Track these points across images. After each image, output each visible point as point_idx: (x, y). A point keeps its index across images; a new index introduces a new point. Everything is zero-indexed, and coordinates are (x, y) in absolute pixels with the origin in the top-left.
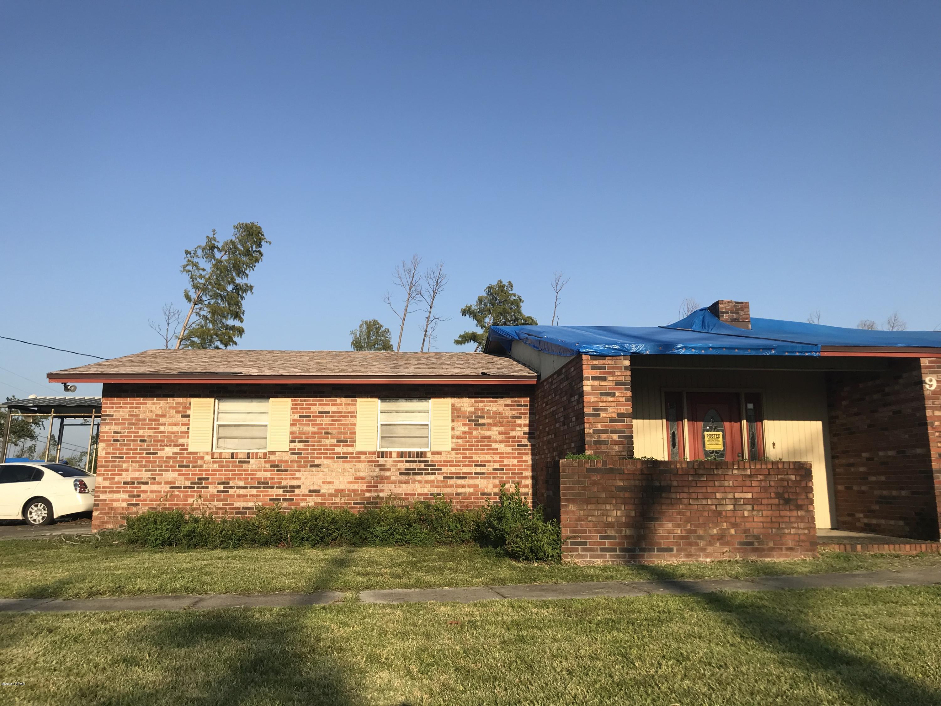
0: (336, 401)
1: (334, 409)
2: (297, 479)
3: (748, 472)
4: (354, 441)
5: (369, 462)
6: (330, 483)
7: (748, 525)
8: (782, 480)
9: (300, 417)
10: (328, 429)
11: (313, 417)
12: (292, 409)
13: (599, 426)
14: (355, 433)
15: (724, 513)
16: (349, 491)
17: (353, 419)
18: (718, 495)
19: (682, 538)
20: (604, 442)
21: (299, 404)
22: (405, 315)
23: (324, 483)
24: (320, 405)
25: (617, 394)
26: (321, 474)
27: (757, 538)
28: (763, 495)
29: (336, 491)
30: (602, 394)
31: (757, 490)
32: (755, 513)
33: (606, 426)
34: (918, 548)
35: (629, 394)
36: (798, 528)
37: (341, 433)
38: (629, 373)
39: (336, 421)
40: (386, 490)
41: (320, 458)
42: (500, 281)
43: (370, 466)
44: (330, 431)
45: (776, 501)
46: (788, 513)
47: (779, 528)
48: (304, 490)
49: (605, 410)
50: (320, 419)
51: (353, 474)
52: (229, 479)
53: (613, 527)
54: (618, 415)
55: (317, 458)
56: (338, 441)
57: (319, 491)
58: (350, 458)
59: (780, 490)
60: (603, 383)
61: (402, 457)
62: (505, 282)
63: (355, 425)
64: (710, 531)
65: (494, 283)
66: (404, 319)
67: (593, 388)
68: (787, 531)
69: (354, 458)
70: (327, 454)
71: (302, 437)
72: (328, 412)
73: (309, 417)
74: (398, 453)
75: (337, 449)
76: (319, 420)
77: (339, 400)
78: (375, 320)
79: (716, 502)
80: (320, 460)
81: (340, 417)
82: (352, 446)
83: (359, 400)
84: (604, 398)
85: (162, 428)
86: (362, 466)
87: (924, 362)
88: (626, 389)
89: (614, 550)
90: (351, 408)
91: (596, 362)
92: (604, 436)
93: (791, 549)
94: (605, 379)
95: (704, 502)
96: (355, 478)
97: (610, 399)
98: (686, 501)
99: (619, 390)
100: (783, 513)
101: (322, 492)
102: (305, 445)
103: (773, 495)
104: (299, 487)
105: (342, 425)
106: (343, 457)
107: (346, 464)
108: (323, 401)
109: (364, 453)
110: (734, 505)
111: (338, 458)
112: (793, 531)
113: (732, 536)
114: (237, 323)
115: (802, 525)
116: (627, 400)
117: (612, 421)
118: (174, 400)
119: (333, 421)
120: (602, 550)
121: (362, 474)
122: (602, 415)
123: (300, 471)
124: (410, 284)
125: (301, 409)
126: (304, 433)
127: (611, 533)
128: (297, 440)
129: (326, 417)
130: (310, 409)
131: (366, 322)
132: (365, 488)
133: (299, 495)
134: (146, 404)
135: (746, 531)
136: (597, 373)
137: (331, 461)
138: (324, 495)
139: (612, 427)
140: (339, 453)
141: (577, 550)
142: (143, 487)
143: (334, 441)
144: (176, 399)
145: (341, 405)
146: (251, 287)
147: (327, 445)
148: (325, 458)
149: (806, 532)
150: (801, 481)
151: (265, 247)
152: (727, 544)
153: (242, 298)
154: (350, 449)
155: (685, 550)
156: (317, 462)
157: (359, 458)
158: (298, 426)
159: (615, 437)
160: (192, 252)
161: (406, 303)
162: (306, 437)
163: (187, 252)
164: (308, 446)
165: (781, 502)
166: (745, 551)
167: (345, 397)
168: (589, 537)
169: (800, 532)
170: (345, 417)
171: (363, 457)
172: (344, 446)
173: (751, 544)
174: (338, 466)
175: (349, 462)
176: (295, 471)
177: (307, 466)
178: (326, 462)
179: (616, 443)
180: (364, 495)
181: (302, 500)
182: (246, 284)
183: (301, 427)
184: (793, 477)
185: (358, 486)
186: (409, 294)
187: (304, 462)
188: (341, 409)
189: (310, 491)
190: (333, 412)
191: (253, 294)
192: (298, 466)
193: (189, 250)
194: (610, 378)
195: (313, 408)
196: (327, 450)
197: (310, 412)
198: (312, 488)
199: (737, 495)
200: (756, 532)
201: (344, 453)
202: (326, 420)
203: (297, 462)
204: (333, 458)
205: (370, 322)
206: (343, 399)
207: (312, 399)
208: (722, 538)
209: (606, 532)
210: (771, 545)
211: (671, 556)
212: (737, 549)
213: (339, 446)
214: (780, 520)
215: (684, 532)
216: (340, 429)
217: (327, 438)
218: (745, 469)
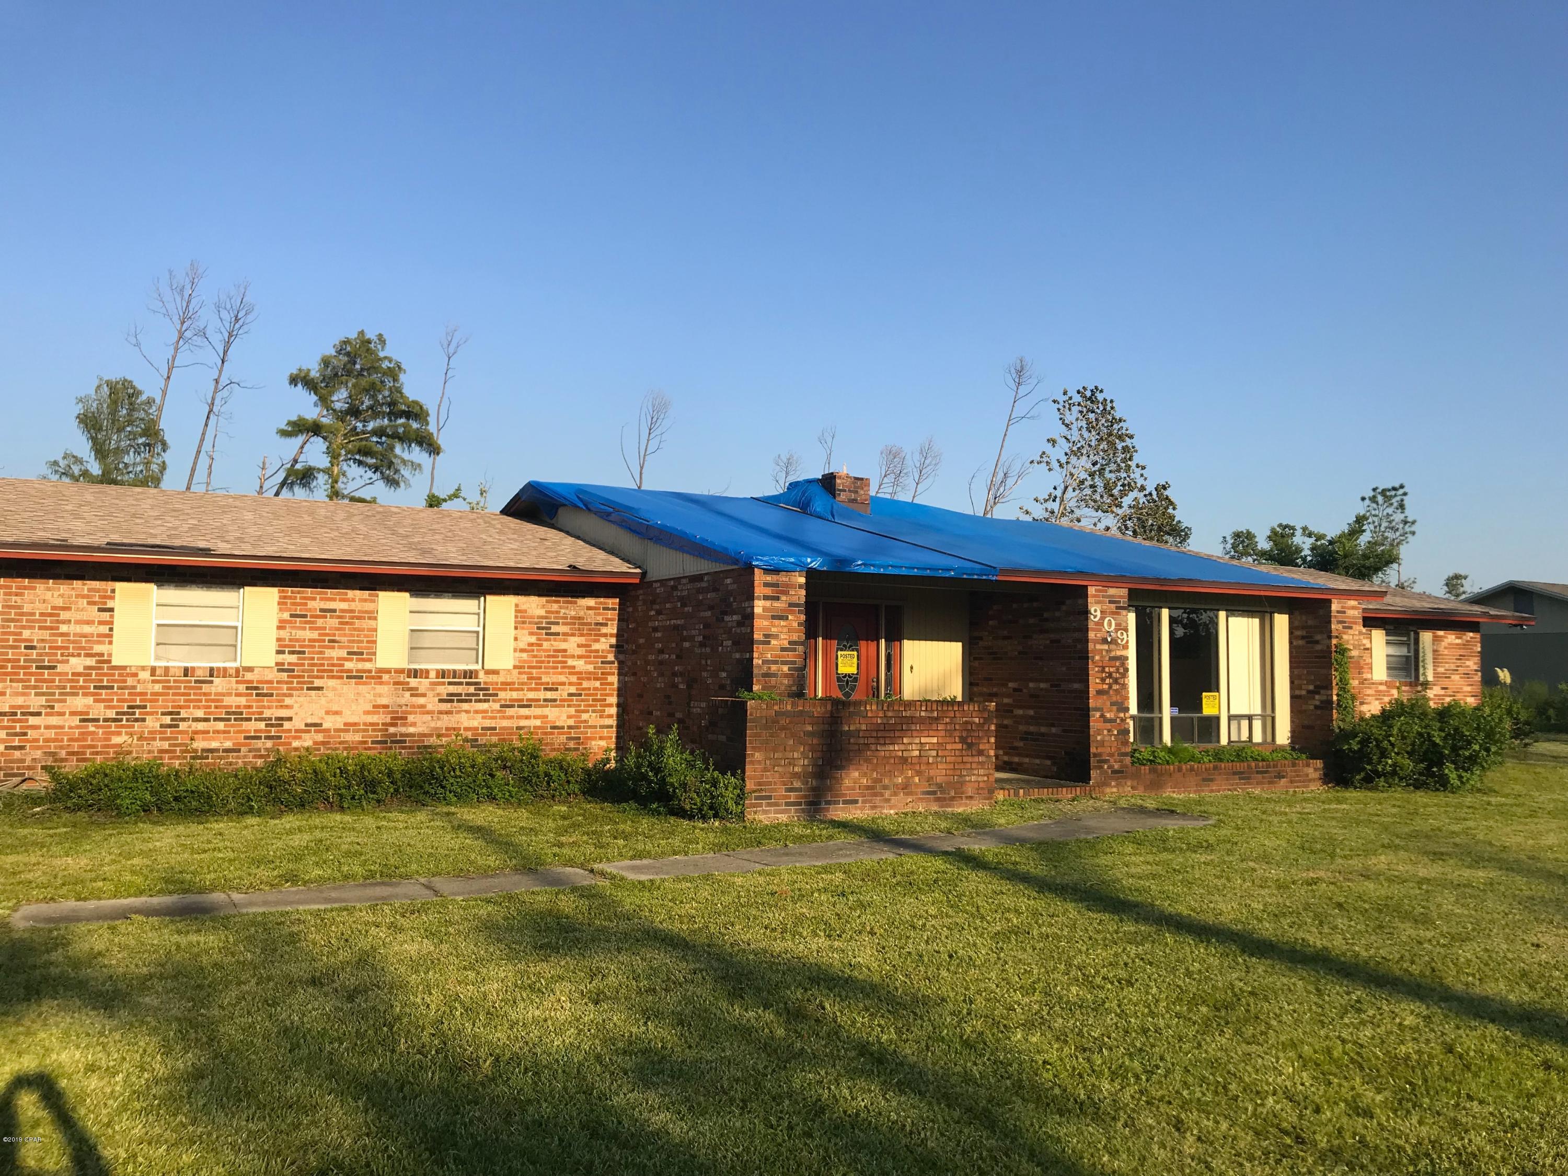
0: (346, 594)
1: (344, 606)
2: (287, 707)
3: (935, 714)
4: (375, 654)
5: (396, 683)
6: (336, 713)
7: (932, 773)
8: (966, 723)
9: (292, 616)
10: (334, 635)
11: (312, 616)
12: (279, 603)
13: (769, 656)
14: (375, 642)
15: (910, 760)
16: (365, 724)
17: (372, 622)
18: (905, 741)
19: (868, 788)
20: (775, 675)
21: (290, 598)
22: (170, 370)
23: (327, 713)
24: (321, 599)
25: (790, 617)
26: (323, 701)
27: (940, 786)
28: (948, 739)
29: (345, 724)
30: (773, 617)
31: (943, 733)
32: (939, 759)
33: (776, 656)
34: (1074, 792)
35: (803, 617)
36: (978, 775)
37: (353, 641)
38: (803, 592)
39: (347, 623)
40: (418, 725)
41: (322, 677)
42: (362, 333)
43: (396, 689)
44: (337, 638)
45: (959, 746)
46: (970, 759)
47: (961, 776)
48: (298, 724)
49: (776, 637)
50: (322, 620)
51: (371, 701)
52: (181, 707)
53: (799, 778)
54: (790, 643)
55: (318, 677)
56: (349, 653)
57: (321, 725)
58: (367, 677)
59: (964, 734)
60: (776, 604)
61: (443, 677)
62: (372, 335)
63: (375, 630)
64: (895, 780)
65: (353, 335)
66: (169, 377)
67: (765, 609)
68: (967, 778)
69: (373, 677)
70: (332, 671)
71: (294, 646)
72: (334, 611)
73: (305, 616)
74: (438, 671)
75: (348, 665)
76: (320, 622)
77: (351, 593)
78: (125, 380)
79: (902, 747)
80: (321, 680)
81: (353, 618)
82: (370, 660)
83: (382, 594)
84: (776, 622)
85: (64, 628)
86: (383, 689)
87: (1091, 590)
88: (800, 612)
89: (800, 804)
90: (368, 606)
91: (769, 578)
92: (774, 668)
93: (971, 797)
94: (778, 599)
95: (891, 748)
96: (374, 707)
97: (783, 623)
98: (873, 747)
99: (792, 612)
100: (965, 759)
101: (326, 726)
102: (299, 659)
103: (957, 740)
104: (290, 719)
105: (355, 629)
106: (357, 677)
107: (360, 687)
108: (326, 593)
109: (388, 671)
110: (920, 751)
111: (348, 677)
112: (973, 778)
113: (916, 785)
115: (981, 772)
116: (800, 624)
117: (783, 649)
118: (84, 585)
119: (341, 623)
120: (787, 804)
121: (384, 701)
122: (773, 642)
123: (291, 695)
124: (181, 314)
125: (293, 604)
126: (297, 640)
127: (797, 784)
128: (287, 650)
129: (331, 617)
130: (306, 604)
131: (108, 383)
132: (388, 720)
133: (289, 731)
134: (34, 588)
135: (930, 779)
136: (768, 591)
137: (339, 681)
138: (328, 730)
139: (783, 656)
140: (351, 671)
141: (760, 805)
142: (32, 720)
143: (343, 653)
144: (88, 582)
145: (353, 600)
147: (332, 658)
148: (329, 677)
149: (986, 778)
150: (984, 723)
152: (910, 794)
154: (368, 666)
155: (870, 801)
156: (317, 683)
157: (380, 677)
158: (288, 630)
159: (785, 668)
162: (300, 646)
164: (304, 659)
165: (965, 746)
166: (928, 800)
167: (361, 589)
168: (775, 790)
169: (980, 779)
170: (359, 618)
171: (386, 677)
172: (358, 660)
173: (934, 793)
174: (349, 689)
175: (365, 684)
176: (285, 695)
177: (302, 689)
178: (332, 683)
179: (786, 676)
180: (387, 730)
181: (296, 738)
183: (294, 632)
184: (977, 720)
185: (378, 719)
186: (179, 332)
187: (298, 683)
188: (354, 606)
189: (307, 725)
190: (342, 611)
192: (288, 689)
194: (784, 598)
195: (311, 604)
196: (333, 665)
197: (306, 610)
198: (309, 721)
199: (923, 740)
200: (939, 780)
201: (358, 671)
202: (332, 622)
203: (287, 683)
204: (342, 677)
205: (117, 383)
206: (358, 593)
207: (309, 590)
208: (906, 787)
209: (792, 784)
210: (952, 794)
211: (856, 809)
212: (920, 799)
213: (351, 660)
214: (962, 766)
215: (869, 781)
216: (352, 635)
217: (333, 648)
218: (932, 711)
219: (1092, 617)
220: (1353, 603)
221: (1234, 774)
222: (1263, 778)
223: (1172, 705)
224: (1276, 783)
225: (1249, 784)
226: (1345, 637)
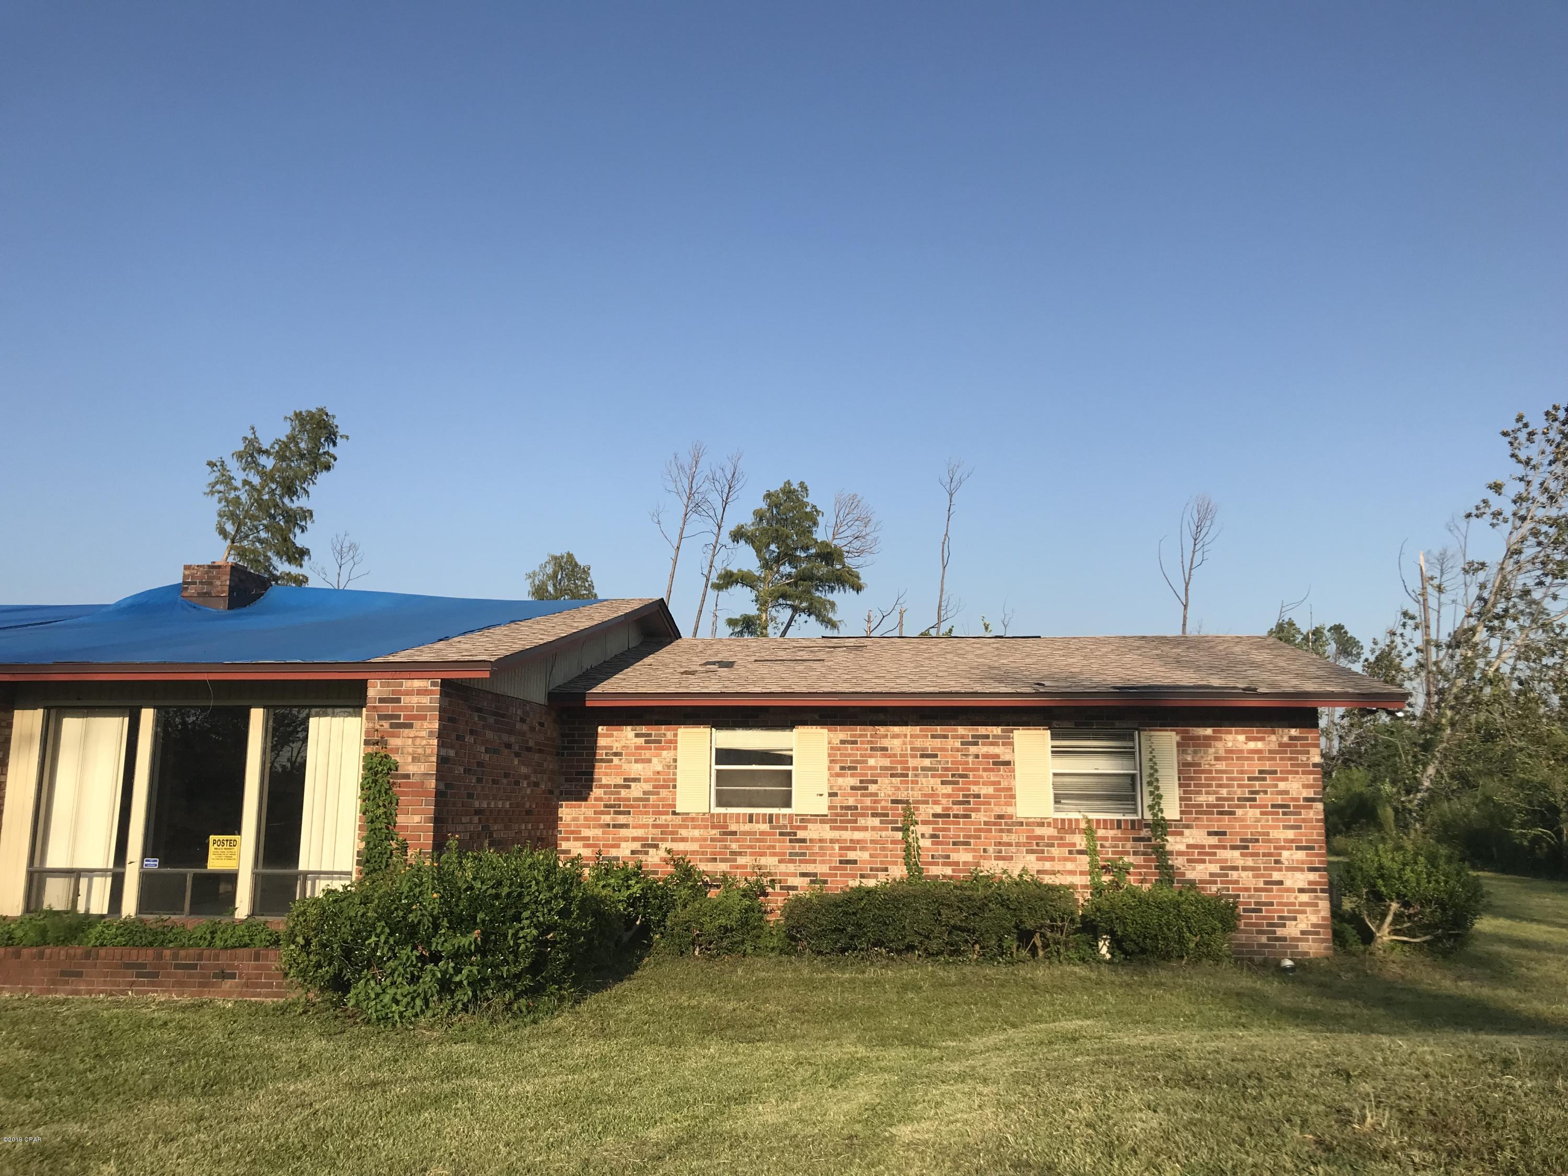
22: (681, 539)
42: (788, 483)
62: (795, 486)
65: (776, 486)
66: (678, 548)
78: (568, 554)
124: (687, 491)
131: (555, 558)
146: (311, 514)
151: (340, 450)
160: (218, 464)
161: (682, 522)
163: (211, 464)
182: (301, 508)
186: (687, 507)
191: (313, 522)
193: (214, 461)
205: (562, 557)
220: (417, 684)
221: (128, 966)
222: (190, 976)
223: (147, 853)
224: (213, 985)
226: (394, 742)
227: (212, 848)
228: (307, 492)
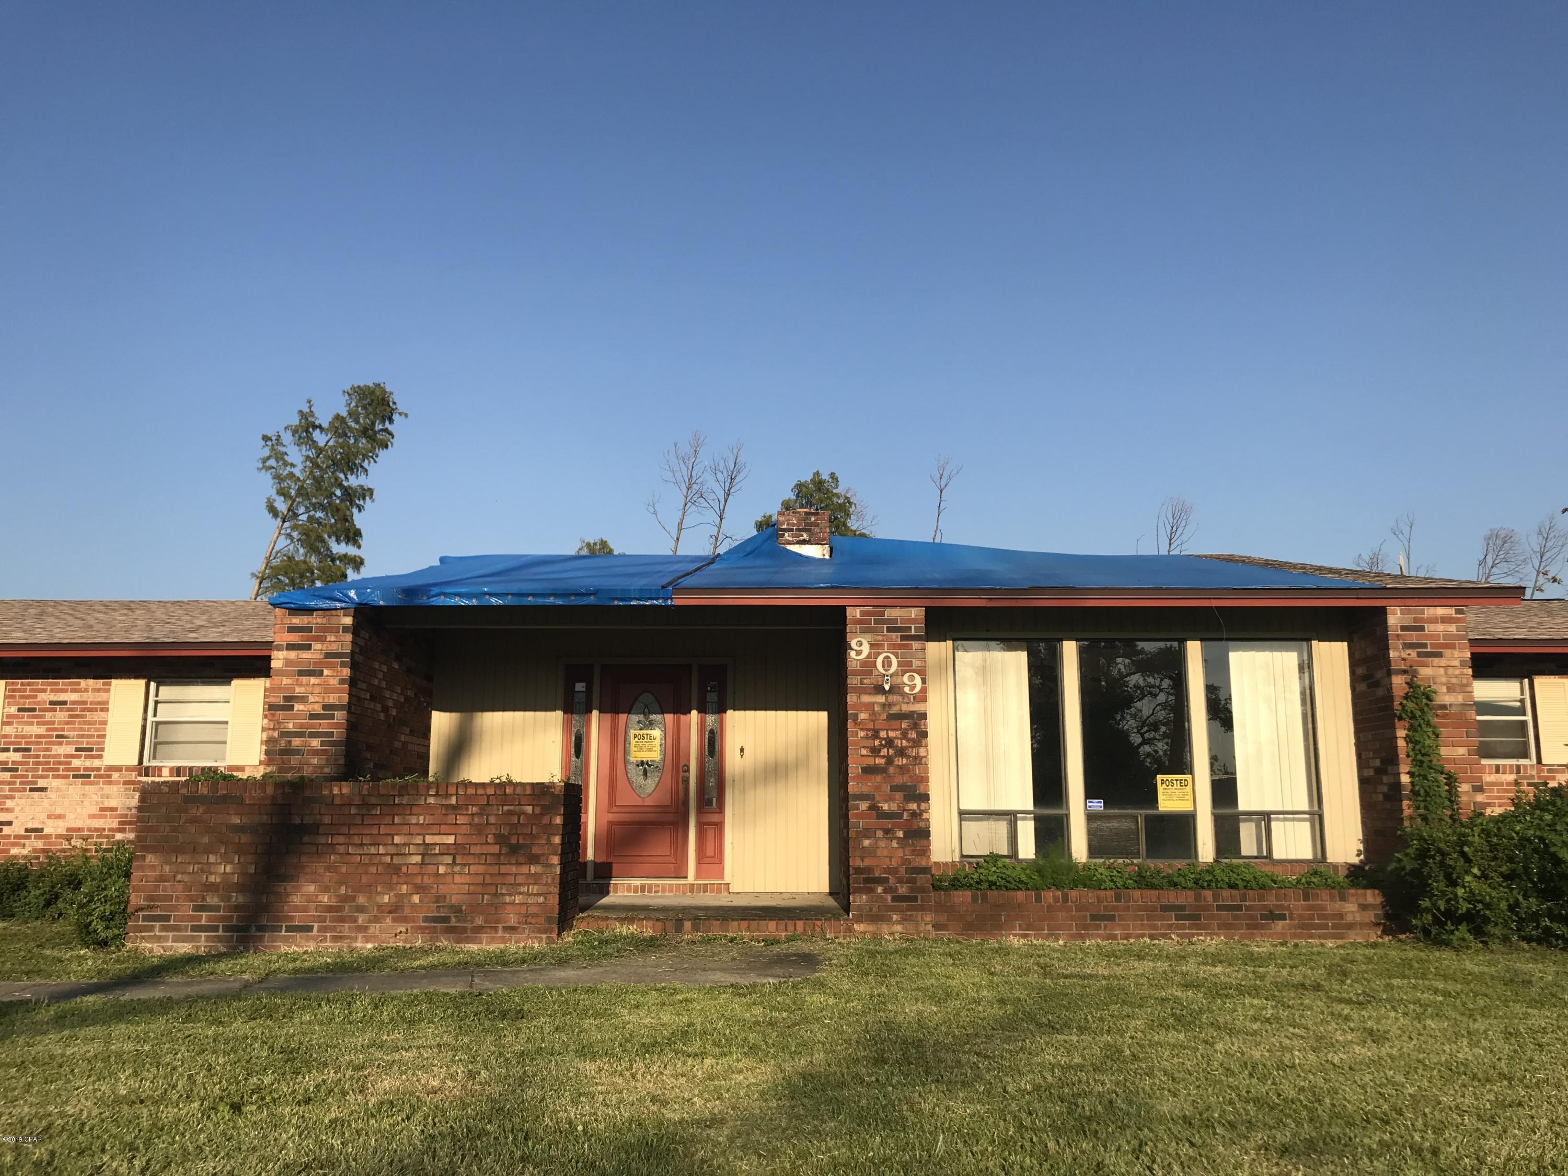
0: (79, 684)
1: (74, 697)
2: (8, 810)
3: (453, 801)
4: (103, 750)
5: (125, 783)
6: (59, 817)
7: (443, 889)
8: (510, 813)
9: (20, 710)
10: (63, 730)
11: (40, 710)
12: (6, 697)
13: (291, 726)
14: (104, 736)
15: (404, 869)
16: (89, 830)
17: (103, 714)
18: (397, 840)
19: (330, 909)
20: (297, 752)
21: (19, 690)
22: (680, 530)
23: (49, 817)
24: (52, 691)
25: (326, 672)
26: (46, 802)
27: (457, 910)
28: (474, 839)
29: (68, 830)
30: (301, 673)
31: (465, 830)
32: (457, 869)
33: (302, 726)
35: (346, 672)
36: (528, 894)
37: (82, 736)
38: (349, 637)
39: (77, 716)
41: (47, 777)
42: (817, 474)
43: (126, 789)
44: (65, 733)
45: (495, 849)
46: (514, 869)
47: (495, 895)
48: (17, 829)
49: (303, 699)
50: (50, 714)
51: (97, 803)
53: (217, 891)
54: (325, 707)
55: (42, 777)
56: (77, 750)
57: (41, 830)
58: (95, 776)
59: (505, 831)
60: (305, 655)
61: (178, 775)
62: (825, 476)
63: (105, 723)
64: (378, 899)
65: (807, 477)
66: (678, 539)
67: (288, 662)
68: (508, 899)
69: (101, 776)
70: (58, 770)
71: (19, 743)
72: (65, 703)
73: (34, 710)
74: (171, 769)
75: (76, 763)
76: (48, 716)
77: (83, 683)
78: (602, 540)
79: (392, 850)
80: (45, 780)
81: (83, 710)
82: (100, 757)
83: (114, 682)
84: (304, 679)
86: (113, 790)
87: (854, 613)
88: (343, 665)
89: (215, 929)
90: (101, 696)
91: (296, 621)
92: (296, 742)
93: (513, 929)
94: (309, 647)
95: (373, 850)
96: (101, 809)
97: (313, 680)
98: (342, 849)
99: (331, 666)
100: (504, 869)
101: (46, 831)
102: (24, 757)
103: (490, 839)
104: (9, 823)
105: (85, 723)
106: (83, 776)
107: (87, 787)
108: (58, 684)
109: (118, 769)
110: (423, 855)
111: (75, 777)
112: (518, 899)
113: (414, 906)
114: (351, 550)
115: (534, 889)
116: (342, 682)
117: (313, 716)
119: (71, 716)
120: (195, 929)
121: (112, 803)
122: (298, 707)
123: (12, 797)
124: (687, 480)
125: (22, 697)
126: (23, 737)
127: (212, 900)
128: (12, 747)
129: (61, 710)
130: (36, 697)
131: (588, 545)
132: (115, 825)
133: (8, 837)
135: (439, 899)
136: (295, 638)
137: (64, 781)
138: (48, 837)
139: (312, 726)
140: (78, 769)
141: (151, 929)
143: (70, 750)
145: (86, 690)
146: (371, 491)
147: (59, 756)
148: (54, 777)
149: (541, 899)
150: (541, 814)
151: (397, 426)
152: (405, 920)
153: (360, 509)
154: (96, 763)
155: (333, 929)
156: (41, 783)
157: (110, 776)
158: (15, 725)
159: (315, 743)
160: (274, 438)
161: (681, 513)
162: (27, 743)
163: (266, 438)
164: (29, 757)
165: (504, 850)
166: (433, 930)
167: (94, 678)
168: (175, 909)
169: (530, 900)
170: (90, 710)
171: (115, 776)
172: (86, 757)
173: (446, 919)
174: (75, 789)
175: (91, 783)
176: (7, 797)
177: (25, 790)
178: (55, 783)
179: (316, 752)
180: (114, 836)
181: (15, 845)
182: (362, 487)
183: (20, 727)
184: (529, 809)
185: (105, 823)
186: (686, 497)
187: (21, 783)
188: (85, 697)
189: (27, 830)
190: (73, 703)
191: (373, 501)
192: (11, 790)
193: (269, 435)
194: (317, 646)
195: (41, 697)
196: (59, 763)
197: (35, 703)
198: (30, 826)
199: (429, 839)
200: (455, 900)
201: (86, 769)
202: (61, 716)
203: (9, 783)
204: (67, 777)
205: (595, 544)
206: (91, 682)
207: (40, 681)
208: (395, 910)
209: (204, 899)
210: (479, 921)
211: (308, 939)
212: (421, 928)
213: (79, 757)
214: (499, 880)
215: (334, 900)
216: (81, 729)
217: (61, 744)
218: (448, 796)
219: (853, 654)
220: (1441, 611)
221: (1165, 908)
222: (1236, 918)
223: (1090, 794)
224: (1262, 927)
225: (1198, 927)
226: (1424, 672)
227: (1160, 789)
228: (366, 471)
